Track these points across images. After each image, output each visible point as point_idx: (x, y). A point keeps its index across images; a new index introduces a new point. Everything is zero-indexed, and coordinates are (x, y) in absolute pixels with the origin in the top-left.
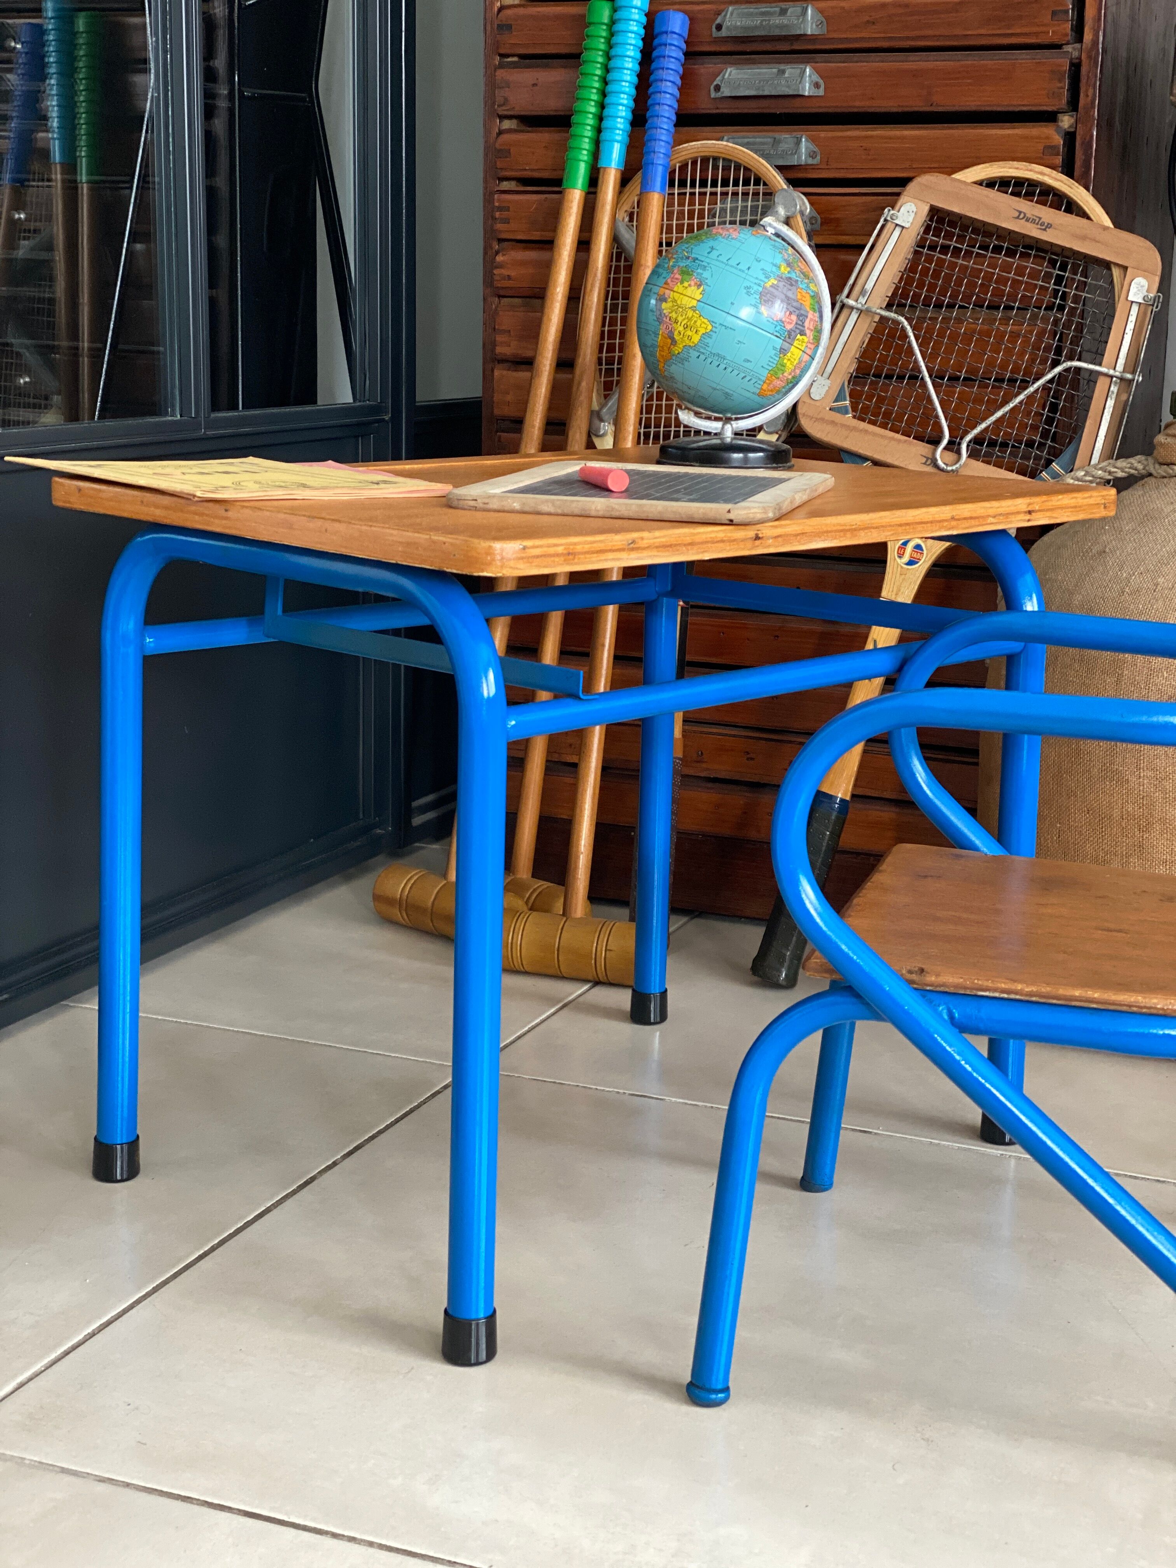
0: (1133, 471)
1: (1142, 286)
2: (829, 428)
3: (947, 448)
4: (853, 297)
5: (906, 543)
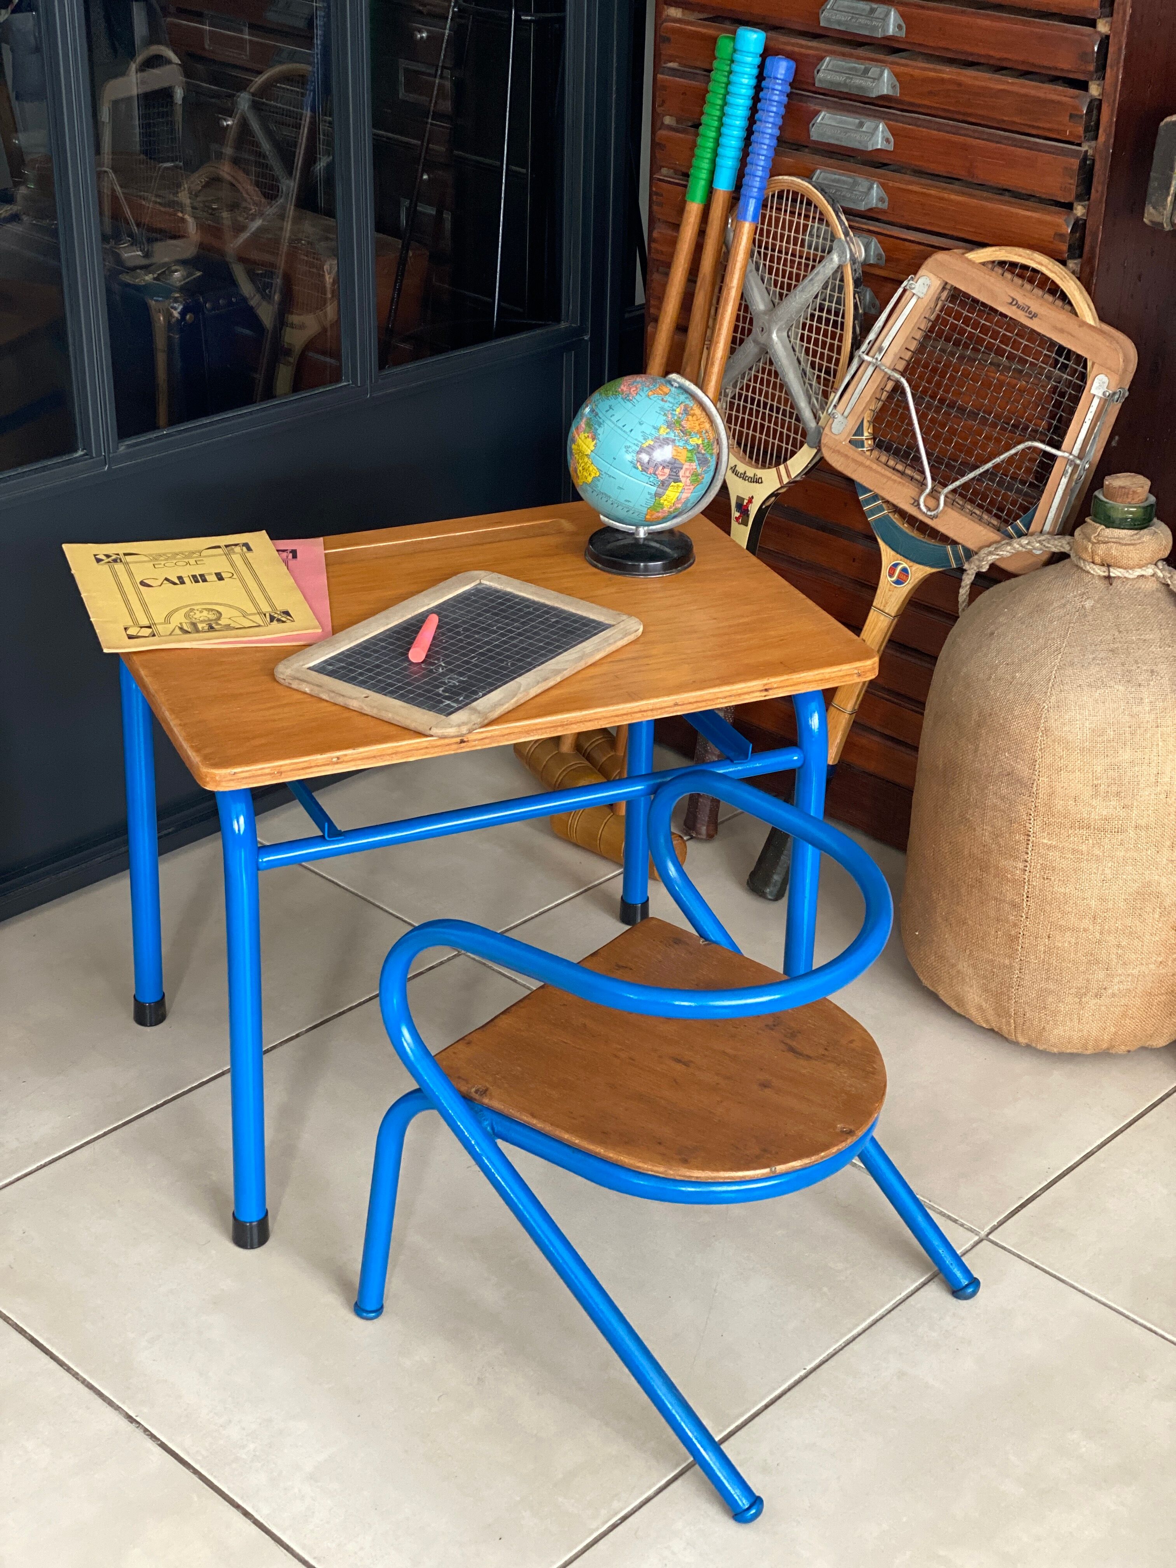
0: (1063, 550)
1: (1104, 383)
2: (843, 460)
3: (930, 494)
4: (871, 353)
5: (896, 565)
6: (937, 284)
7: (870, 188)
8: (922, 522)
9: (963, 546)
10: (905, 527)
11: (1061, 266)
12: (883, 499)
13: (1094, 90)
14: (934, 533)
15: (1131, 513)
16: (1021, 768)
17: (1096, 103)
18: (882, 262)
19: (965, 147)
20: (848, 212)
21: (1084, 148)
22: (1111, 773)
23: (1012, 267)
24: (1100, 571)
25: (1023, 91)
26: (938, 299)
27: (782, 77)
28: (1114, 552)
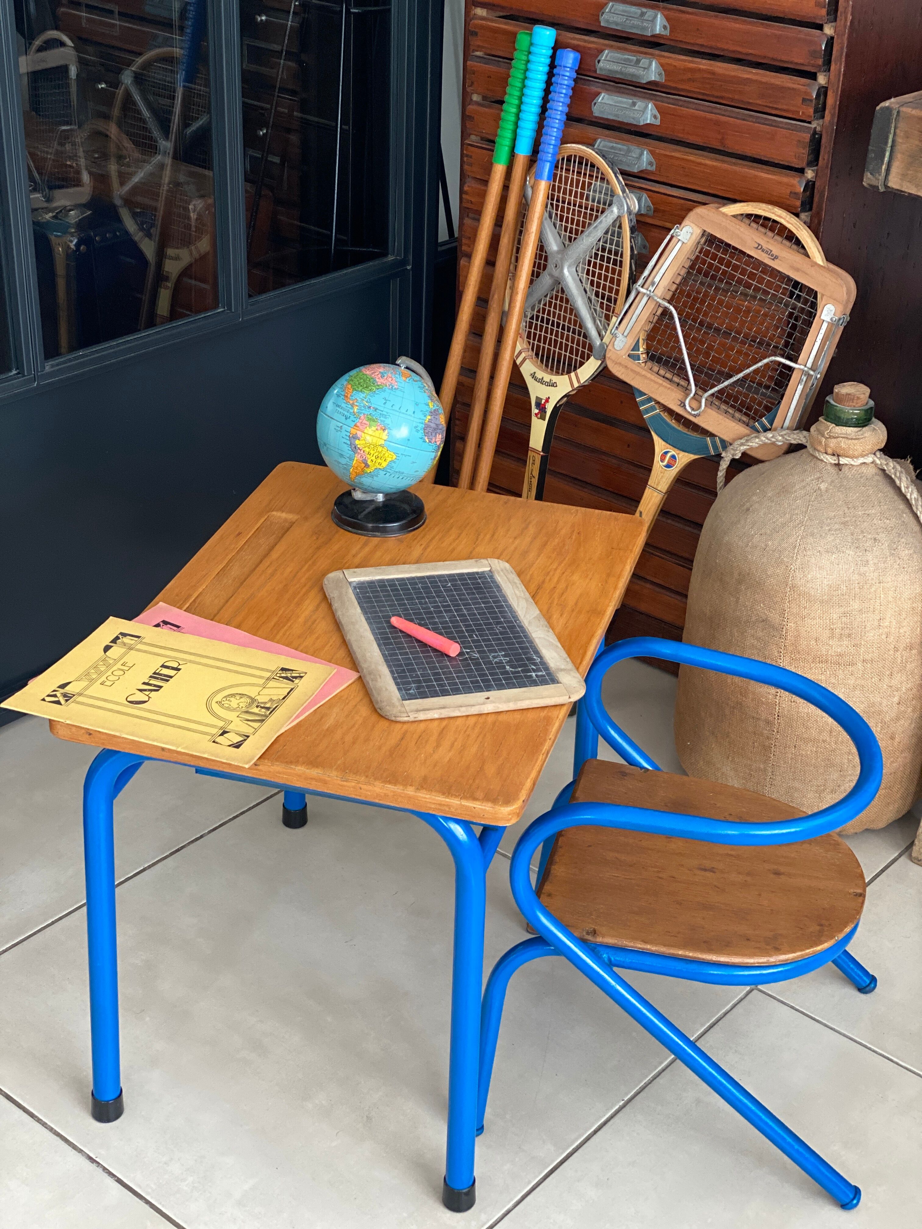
0: (800, 442)
1: (831, 311)
2: (623, 370)
3: (694, 398)
4: (646, 286)
5: (666, 453)
6: (698, 232)
7: (642, 154)
8: (686, 419)
9: (719, 438)
10: (673, 423)
11: (796, 218)
12: (655, 400)
13: (822, 79)
14: (696, 428)
15: (856, 414)
16: (774, 617)
17: (823, 90)
18: (651, 213)
19: (717, 123)
20: (624, 173)
21: (813, 125)
22: (844, 619)
23: (756, 218)
24: (832, 460)
25: (764, 80)
26: (698, 243)
27: (570, 65)
28: (842, 445)
